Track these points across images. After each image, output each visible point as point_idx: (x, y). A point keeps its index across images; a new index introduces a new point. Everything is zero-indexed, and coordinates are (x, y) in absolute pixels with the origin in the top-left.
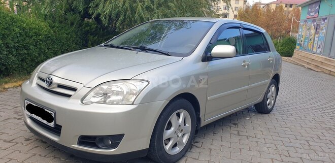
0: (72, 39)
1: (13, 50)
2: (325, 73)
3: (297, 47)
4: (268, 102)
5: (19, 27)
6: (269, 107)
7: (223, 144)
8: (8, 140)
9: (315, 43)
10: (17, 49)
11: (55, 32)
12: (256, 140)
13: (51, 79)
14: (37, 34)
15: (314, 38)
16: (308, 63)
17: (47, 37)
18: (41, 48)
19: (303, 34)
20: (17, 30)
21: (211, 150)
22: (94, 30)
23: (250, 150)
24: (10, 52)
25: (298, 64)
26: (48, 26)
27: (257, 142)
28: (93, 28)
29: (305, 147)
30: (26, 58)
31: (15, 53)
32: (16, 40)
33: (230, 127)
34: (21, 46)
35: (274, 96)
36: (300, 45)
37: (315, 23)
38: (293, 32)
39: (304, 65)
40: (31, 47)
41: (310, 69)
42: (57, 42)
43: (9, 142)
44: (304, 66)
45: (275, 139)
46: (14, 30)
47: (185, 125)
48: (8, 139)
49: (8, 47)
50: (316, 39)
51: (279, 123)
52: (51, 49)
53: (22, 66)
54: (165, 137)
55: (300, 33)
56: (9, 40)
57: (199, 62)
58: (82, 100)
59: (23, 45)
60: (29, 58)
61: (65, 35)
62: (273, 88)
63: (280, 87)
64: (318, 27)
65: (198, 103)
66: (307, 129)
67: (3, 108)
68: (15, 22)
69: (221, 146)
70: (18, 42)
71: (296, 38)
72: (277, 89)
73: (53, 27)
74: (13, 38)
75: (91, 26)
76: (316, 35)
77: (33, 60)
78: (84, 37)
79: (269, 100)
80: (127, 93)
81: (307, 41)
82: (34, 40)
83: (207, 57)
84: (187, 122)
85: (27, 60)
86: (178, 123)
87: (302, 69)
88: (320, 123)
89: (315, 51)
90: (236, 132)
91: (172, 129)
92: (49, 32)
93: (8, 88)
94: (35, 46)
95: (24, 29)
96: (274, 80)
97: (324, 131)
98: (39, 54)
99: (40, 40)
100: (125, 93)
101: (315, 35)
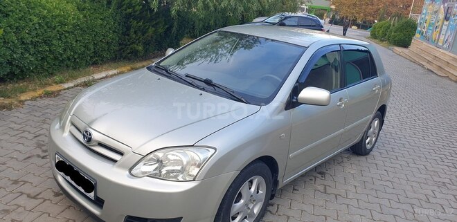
0: (108, 27)
1: (30, 46)
2: (451, 80)
3: (417, 35)
4: (367, 141)
5: (38, 15)
6: (368, 147)
7: (304, 207)
8: (33, 195)
9: (442, 32)
10: (35, 45)
11: (85, 17)
12: (347, 201)
13: (90, 135)
14: (62, 24)
15: (442, 26)
16: (429, 62)
17: (75, 26)
18: (67, 42)
19: (427, 17)
20: (36, 20)
21: (288, 217)
22: (138, 12)
23: (337, 220)
24: (27, 50)
25: (414, 62)
26: (76, 8)
27: (348, 205)
28: (137, 11)
29: (408, 217)
30: (47, 56)
31: (32, 50)
32: (34, 34)
33: (315, 177)
34: (40, 41)
35: (377, 131)
36: (421, 33)
37: (446, 5)
38: (413, 12)
39: (423, 63)
40: (54, 42)
41: (431, 71)
42: (88, 32)
43: (35, 197)
44: (423, 66)
45: (371, 201)
46: (31, 20)
47: (258, 192)
48: (33, 192)
49: (23, 43)
50: (445, 28)
51: (380, 172)
52: (80, 41)
53: (42, 67)
54: (233, 212)
55: (423, 16)
56: (25, 34)
57: (281, 111)
58: (130, 170)
59: (43, 39)
60: (52, 56)
61: (99, 22)
62: (376, 123)
63: (385, 119)
64: (449, 11)
65: (277, 164)
66: (414, 184)
67: (22, 137)
68: (32, 8)
69: (302, 211)
70: (37, 35)
71: (417, 20)
72: (382, 123)
73: (83, 10)
74: (30, 31)
75: (134, 7)
76: (446, 23)
77: (56, 58)
78: (125, 23)
79: (369, 139)
80: (188, 163)
81: (431, 28)
82: (58, 31)
83: (292, 103)
84: (260, 188)
85: (48, 59)
86: (250, 193)
87: (420, 70)
88: (432, 173)
89: (440, 44)
90: (321, 188)
91: (242, 201)
92: (78, 19)
93: (26, 100)
94: (60, 39)
95: (44, 18)
96: (379, 112)
97: (436, 188)
98: (65, 50)
99: (66, 31)
100: (185, 163)
101: (443, 22)
